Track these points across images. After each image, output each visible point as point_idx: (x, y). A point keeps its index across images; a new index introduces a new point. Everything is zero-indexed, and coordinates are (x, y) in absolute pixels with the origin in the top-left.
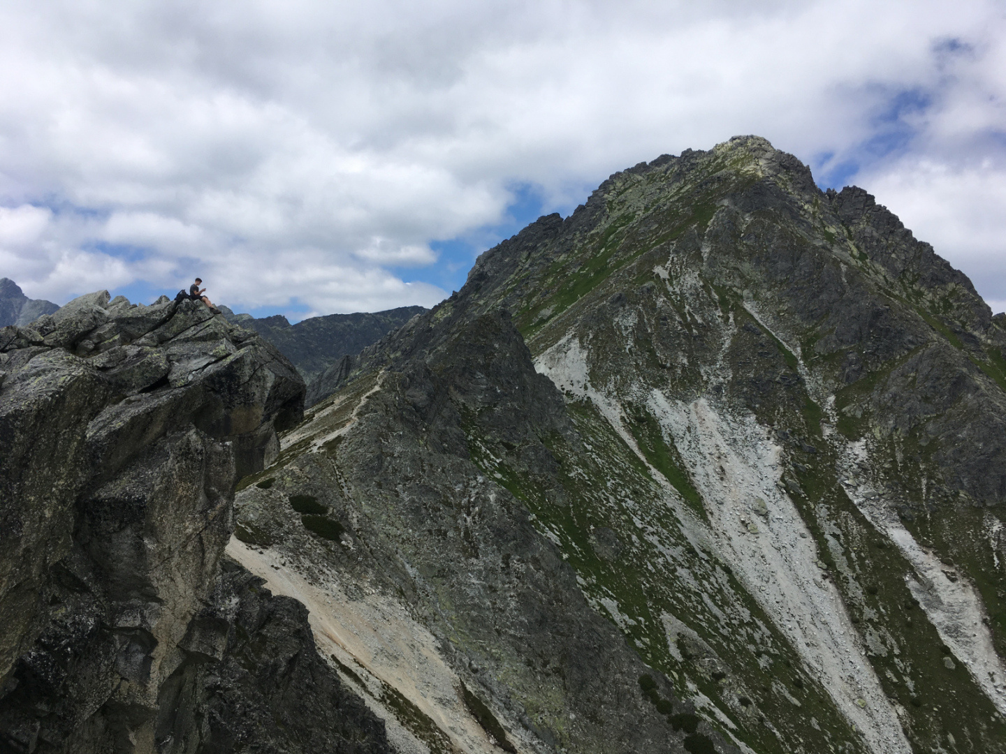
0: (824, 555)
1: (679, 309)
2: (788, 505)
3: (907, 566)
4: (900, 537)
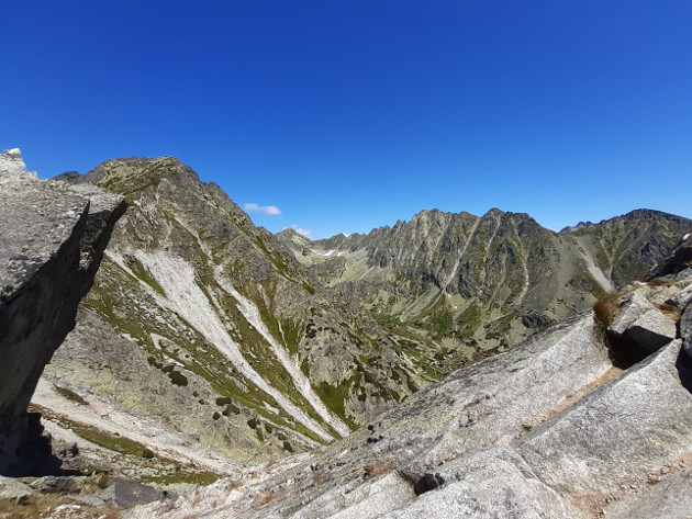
0: (211, 302)
1: (147, 218)
2: (198, 288)
3: (237, 301)
4: (235, 293)
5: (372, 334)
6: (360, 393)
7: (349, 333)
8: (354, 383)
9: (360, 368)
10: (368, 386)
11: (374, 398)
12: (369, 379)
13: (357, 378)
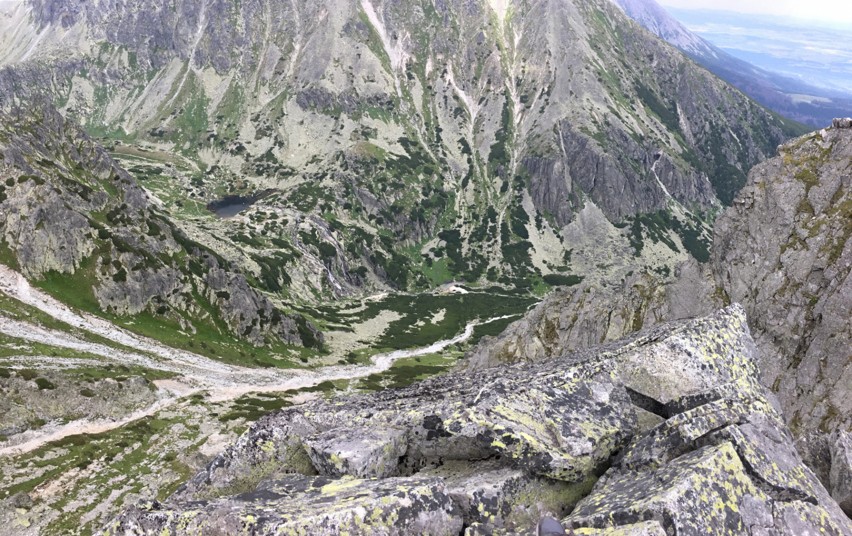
5: (100, 170)
6: (115, 271)
7: (61, 177)
8: (100, 259)
9: (103, 234)
10: (124, 257)
11: (138, 273)
12: (122, 247)
13: (104, 250)
